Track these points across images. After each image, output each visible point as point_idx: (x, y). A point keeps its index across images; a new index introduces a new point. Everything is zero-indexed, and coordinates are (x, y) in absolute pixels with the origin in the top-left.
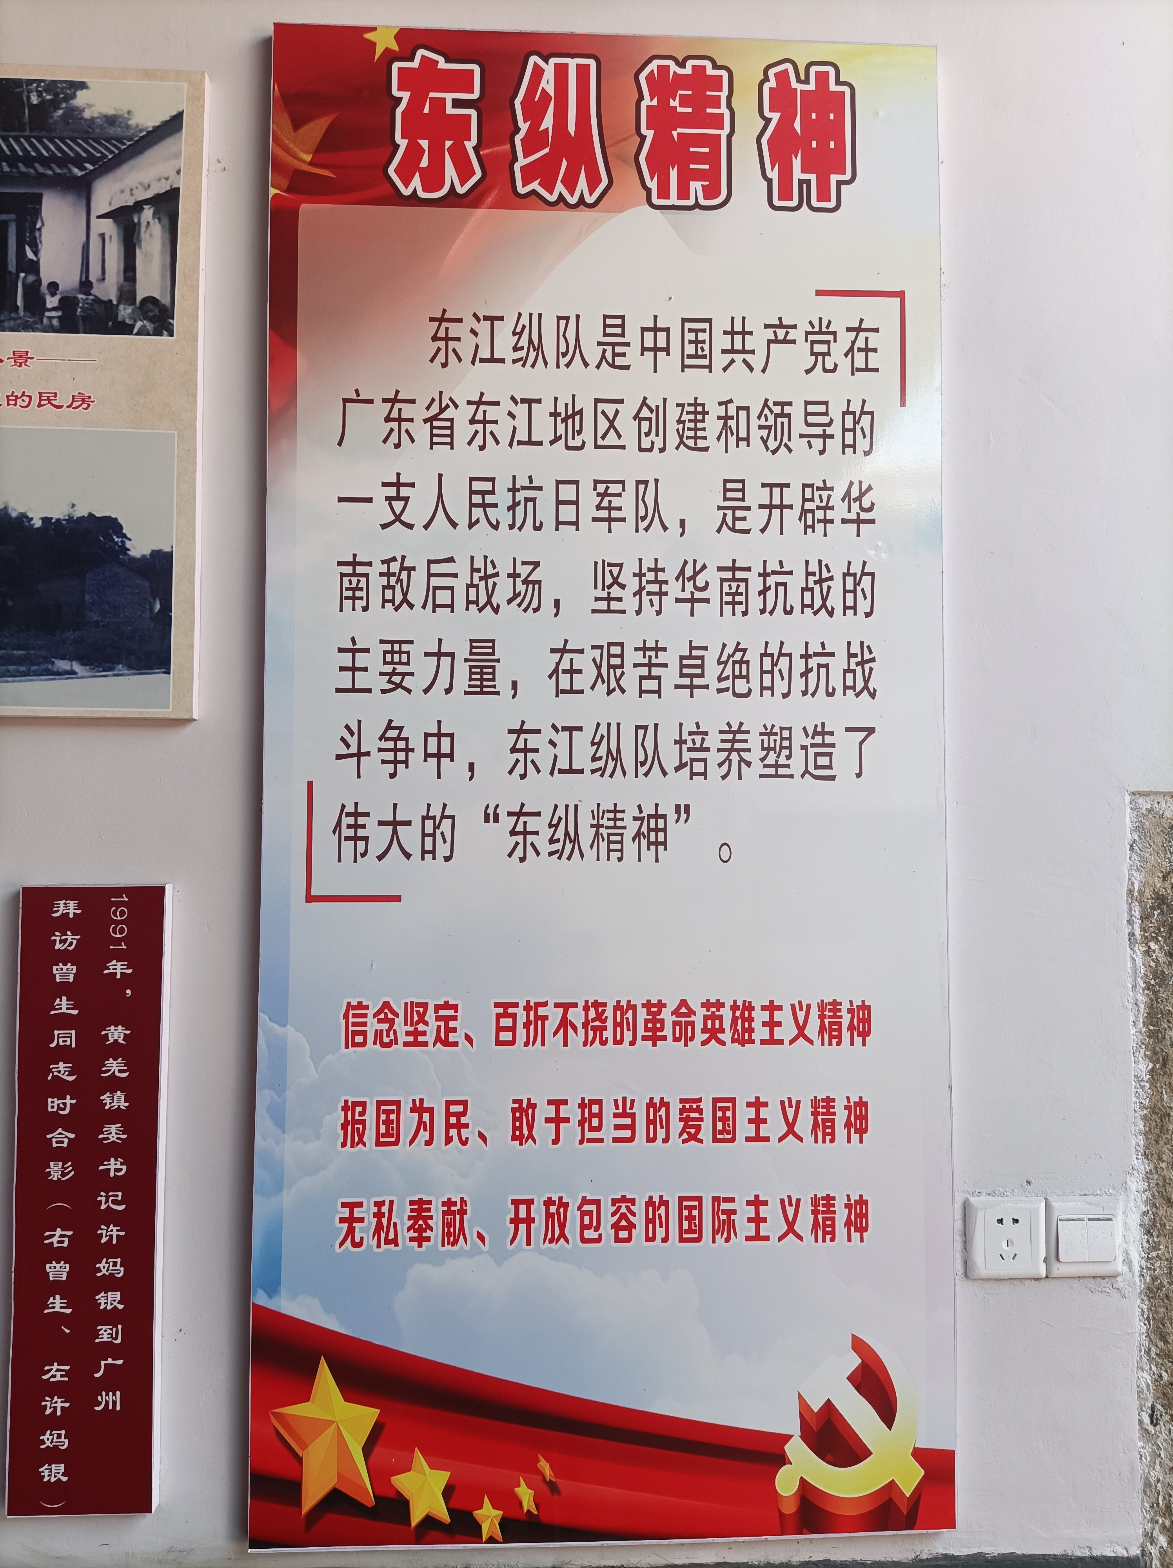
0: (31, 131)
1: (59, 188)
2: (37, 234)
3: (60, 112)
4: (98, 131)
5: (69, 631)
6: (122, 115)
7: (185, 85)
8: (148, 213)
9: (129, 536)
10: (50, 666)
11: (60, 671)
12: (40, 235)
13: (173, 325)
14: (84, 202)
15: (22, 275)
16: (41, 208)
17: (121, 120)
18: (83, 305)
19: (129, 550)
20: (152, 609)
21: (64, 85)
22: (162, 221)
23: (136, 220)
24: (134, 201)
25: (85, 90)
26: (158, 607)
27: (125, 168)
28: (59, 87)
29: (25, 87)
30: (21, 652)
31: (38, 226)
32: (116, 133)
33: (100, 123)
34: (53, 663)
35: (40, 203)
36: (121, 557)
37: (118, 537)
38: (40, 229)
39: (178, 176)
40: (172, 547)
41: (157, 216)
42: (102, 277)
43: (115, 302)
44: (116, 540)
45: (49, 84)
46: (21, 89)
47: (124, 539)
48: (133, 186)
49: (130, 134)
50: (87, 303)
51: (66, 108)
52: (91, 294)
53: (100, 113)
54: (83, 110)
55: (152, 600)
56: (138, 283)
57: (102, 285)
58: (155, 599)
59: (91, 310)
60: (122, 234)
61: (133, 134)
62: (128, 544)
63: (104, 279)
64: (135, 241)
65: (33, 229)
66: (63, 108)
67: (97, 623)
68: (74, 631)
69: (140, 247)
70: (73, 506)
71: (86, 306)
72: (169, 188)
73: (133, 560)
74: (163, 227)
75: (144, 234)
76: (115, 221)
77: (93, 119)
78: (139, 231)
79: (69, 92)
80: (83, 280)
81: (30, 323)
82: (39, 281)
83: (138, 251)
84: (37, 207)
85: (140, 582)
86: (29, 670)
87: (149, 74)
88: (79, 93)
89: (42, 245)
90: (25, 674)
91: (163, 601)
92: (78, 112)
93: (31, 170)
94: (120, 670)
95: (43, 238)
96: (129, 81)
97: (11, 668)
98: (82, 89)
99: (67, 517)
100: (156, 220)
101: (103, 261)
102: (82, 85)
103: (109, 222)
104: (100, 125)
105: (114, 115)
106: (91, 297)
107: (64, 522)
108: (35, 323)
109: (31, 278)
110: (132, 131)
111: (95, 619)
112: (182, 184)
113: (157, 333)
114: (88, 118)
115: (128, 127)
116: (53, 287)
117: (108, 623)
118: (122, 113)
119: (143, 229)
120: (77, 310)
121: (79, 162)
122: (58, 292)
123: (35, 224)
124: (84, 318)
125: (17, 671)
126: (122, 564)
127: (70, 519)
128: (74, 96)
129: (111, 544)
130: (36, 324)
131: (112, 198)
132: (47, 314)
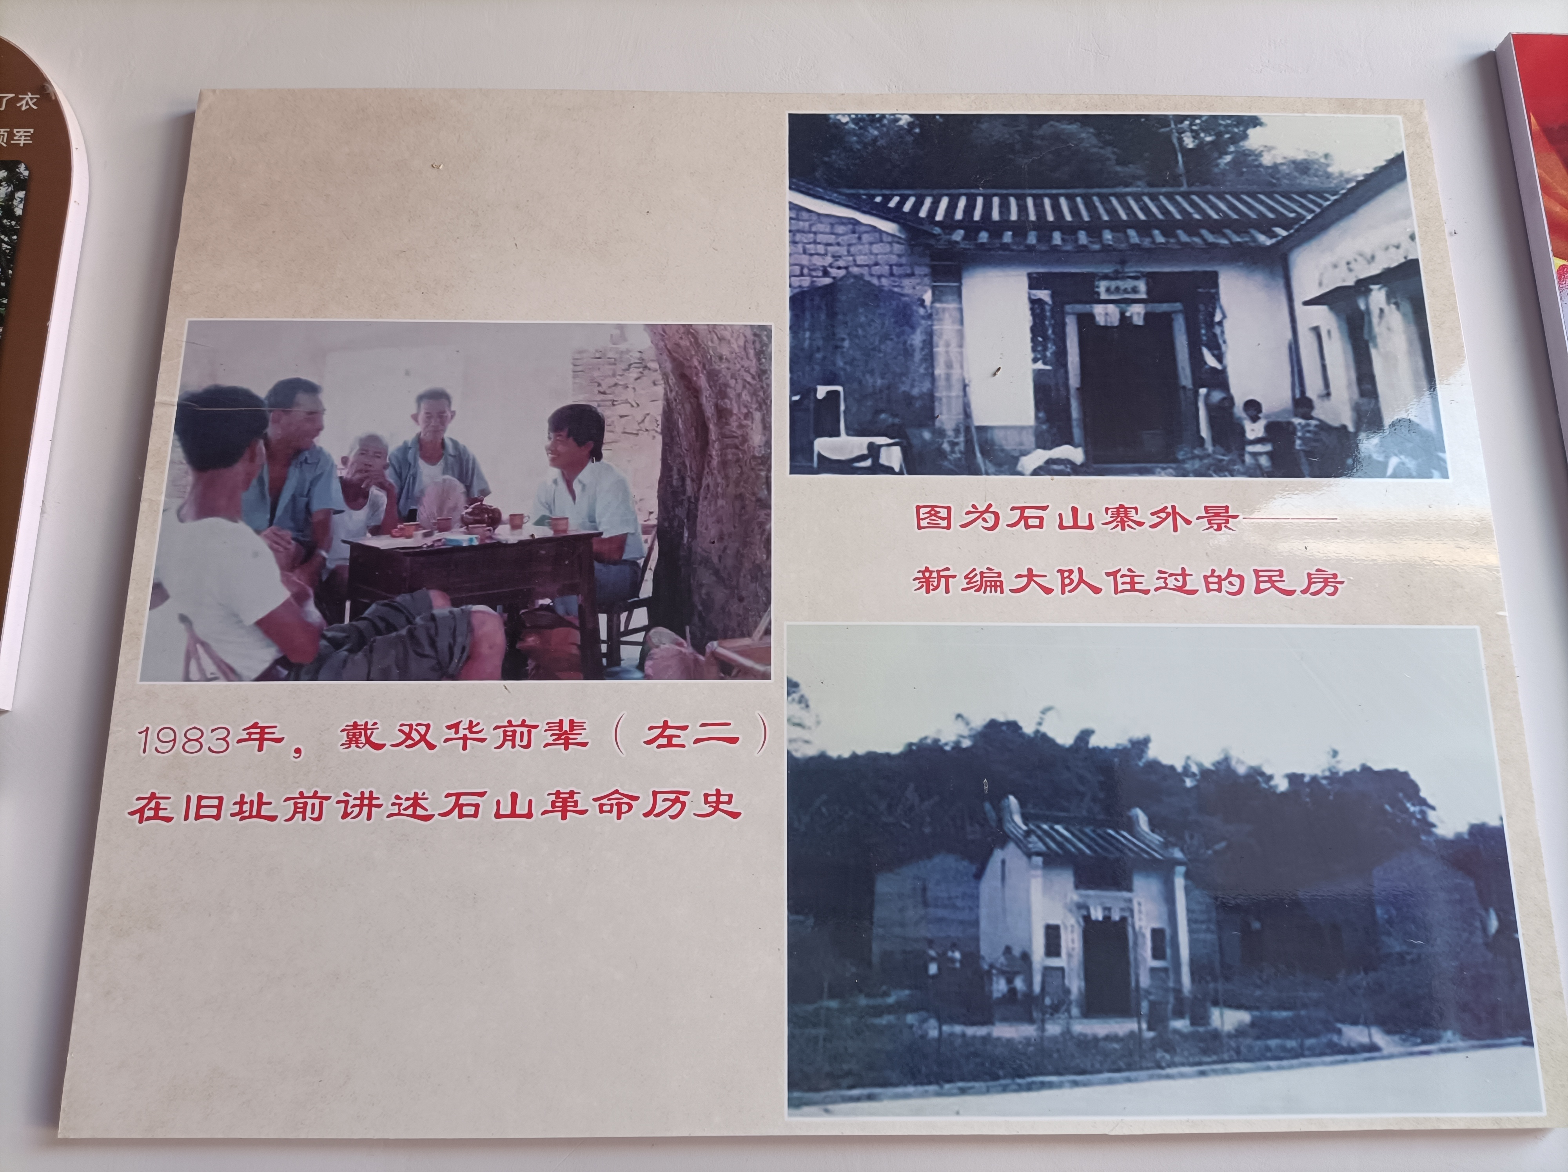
0: (1190, 184)
1: (1241, 264)
2: (1217, 330)
3: (1228, 158)
4: (1286, 181)
5: (1358, 973)
6: (1317, 160)
7: (1400, 118)
8: (1378, 296)
9: (1430, 801)
10: (1335, 1038)
11: (1353, 1045)
12: (1223, 332)
13: (1444, 461)
14: (1281, 282)
15: (1203, 391)
16: (1217, 293)
17: (1316, 166)
18: (1303, 434)
19: (1433, 826)
20: (1485, 928)
21: (1229, 122)
22: (1401, 307)
23: (1362, 306)
24: (1355, 279)
25: (1258, 128)
26: (1494, 924)
27: (1333, 233)
28: (1220, 125)
29: (1173, 126)
30: (1284, 1014)
31: (1218, 318)
32: (1313, 184)
33: (1287, 171)
34: (1339, 1032)
35: (1216, 285)
36: (1423, 838)
37: (1414, 805)
38: (1220, 323)
39: (1413, 244)
40: (1501, 819)
41: (1393, 300)
42: (1325, 392)
43: (1351, 429)
44: (1412, 809)
45: (1206, 121)
46: (1168, 129)
47: (1424, 808)
48: (1350, 259)
49: (1332, 185)
50: (1309, 432)
51: (1236, 152)
52: (1312, 418)
53: (1285, 158)
54: (1260, 155)
55: (1483, 913)
56: (1381, 399)
57: (1327, 403)
58: (1487, 910)
59: (1316, 440)
60: (1345, 326)
61: (1337, 187)
62: (1432, 816)
63: (1328, 395)
64: (1366, 337)
65: (1211, 324)
66: (1231, 153)
67: (1401, 956)
68: (1366, 971)
69: (1376, 346)
70: (1335, 753)
71: (1308, 435)
72: (1403, 260)
73: (1443, 842)
74: (1404, 315)
75: (1378, 328)
76: (1332, 308)
77: (1275, 167)
78: (1370, 322)
79: (1236, 130)
80: (1298, 396)
81: (1224, 463)
82: (1230, 399)
83: (1373, 352)
84: (1213, 291)
85: (1459, 881)
86: (1302, 1046)
87: (1346, 105)
88: (1251, 132)
89: (1227, 347)
90: (1297, 1054)
91: (1501, 914)
92: (1253, 158)
93: (1197, 240)
94: (1449, 1041)
95: (1227, 336)
96: (1319, 115)
97: (1273, 1043)
98: (1255, 126)
99: (1327, 774)
100: (1393, 307)
101: (1324, 367)
102: (1254, 122)
103: (1323, 309)
104: (1288, 174)
105: (1305, 160)
106: (1313, 422)
107: (1324, 782)
108: (1233, 462)
109: (1217, 396)
110: (1335, 182)
111: (1398, 949)
112: (1419, 252)
113: (1424, 474)
114: (1269, 165)
115: (1329, 176)
116: (1253, 408)
117: (1419, 956)
118: (1316, 157)
119: (1375, 319)
120: (1294, 442)
121: (1266, 227)
122: (1260, 415)
123: (1213, 315)
124: (1309, 454)
125: (1283, 1048)
126: (1425, 850)
127: (1333, 777)
128: (1245, 137)
129: (1404, 816)
130: (1235, 465)
131: (1322, 274)
132: (1250, 448)
